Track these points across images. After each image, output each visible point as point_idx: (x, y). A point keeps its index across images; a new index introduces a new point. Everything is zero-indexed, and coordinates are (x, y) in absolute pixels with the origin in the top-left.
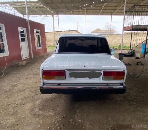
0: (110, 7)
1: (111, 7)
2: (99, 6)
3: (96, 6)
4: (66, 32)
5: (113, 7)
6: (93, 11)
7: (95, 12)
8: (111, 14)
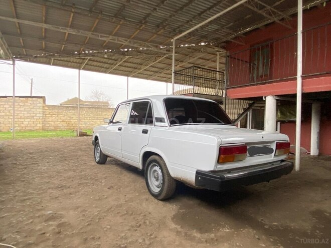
0: (130, 62)
1: (133, 63)
2: (113, 58)
3: (110, 57)
4: (18, 98)
5: (135, 63)
6: (99, 64)
7: (101, 67)
8: (128, 74)
